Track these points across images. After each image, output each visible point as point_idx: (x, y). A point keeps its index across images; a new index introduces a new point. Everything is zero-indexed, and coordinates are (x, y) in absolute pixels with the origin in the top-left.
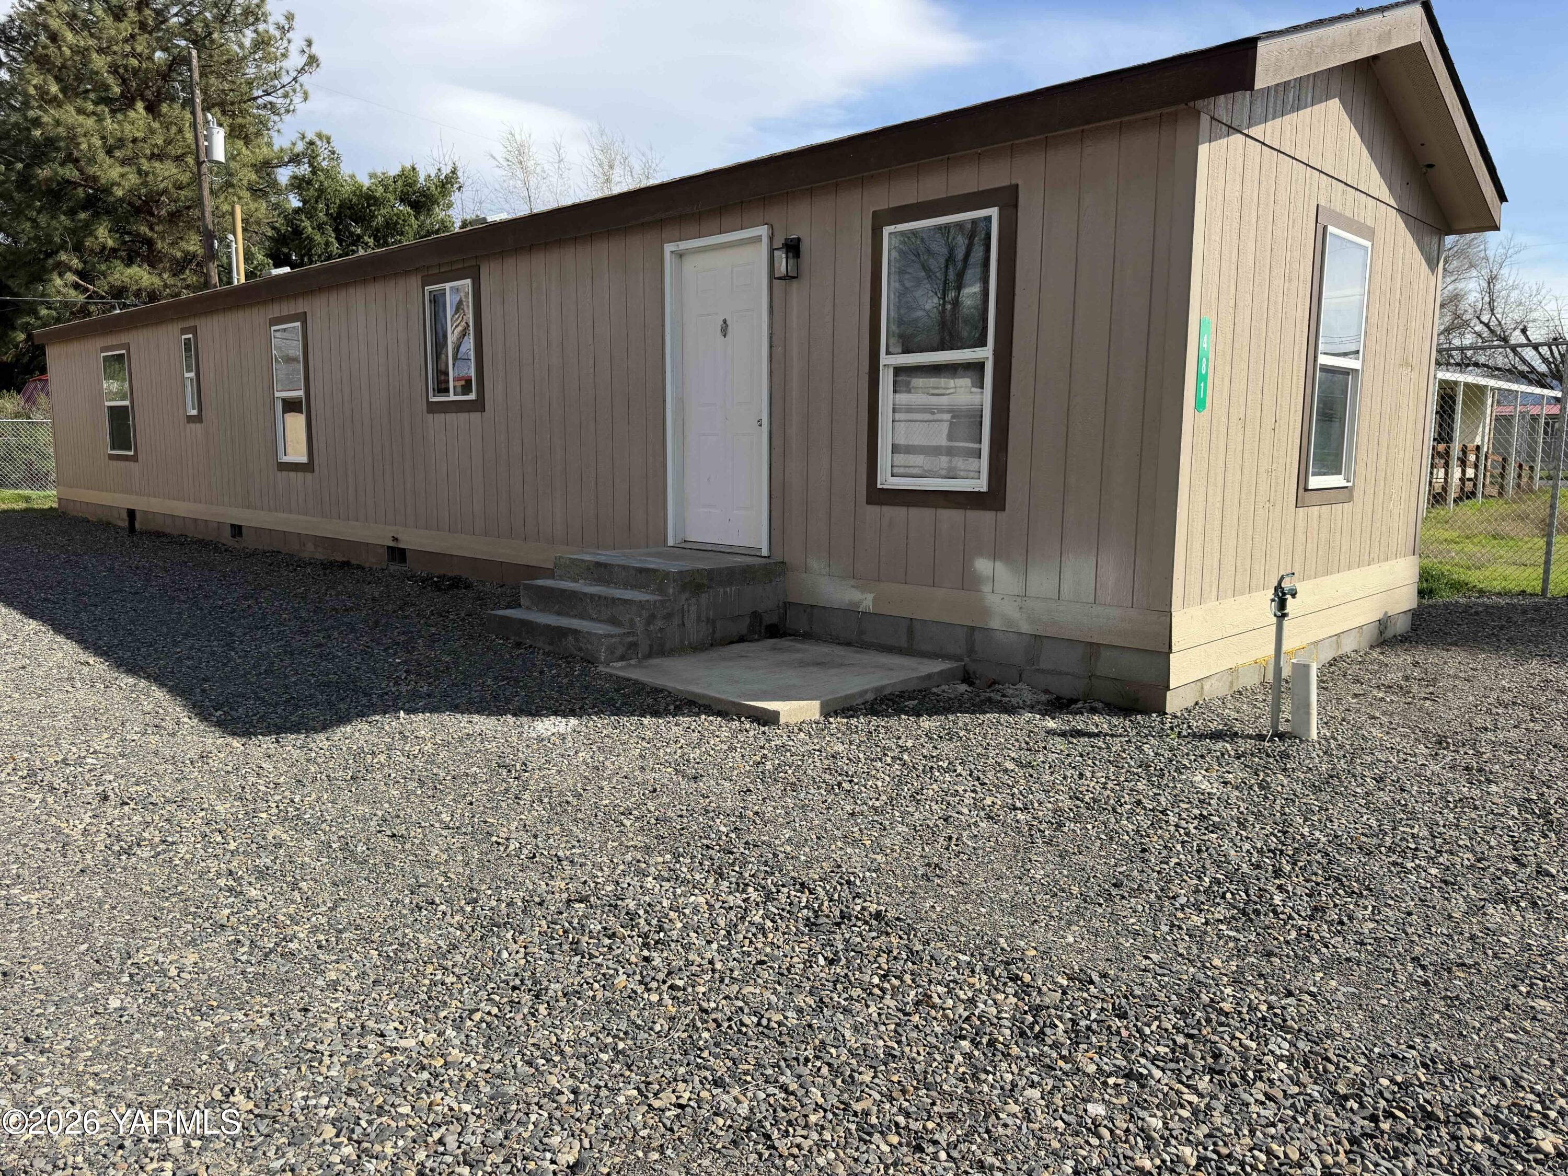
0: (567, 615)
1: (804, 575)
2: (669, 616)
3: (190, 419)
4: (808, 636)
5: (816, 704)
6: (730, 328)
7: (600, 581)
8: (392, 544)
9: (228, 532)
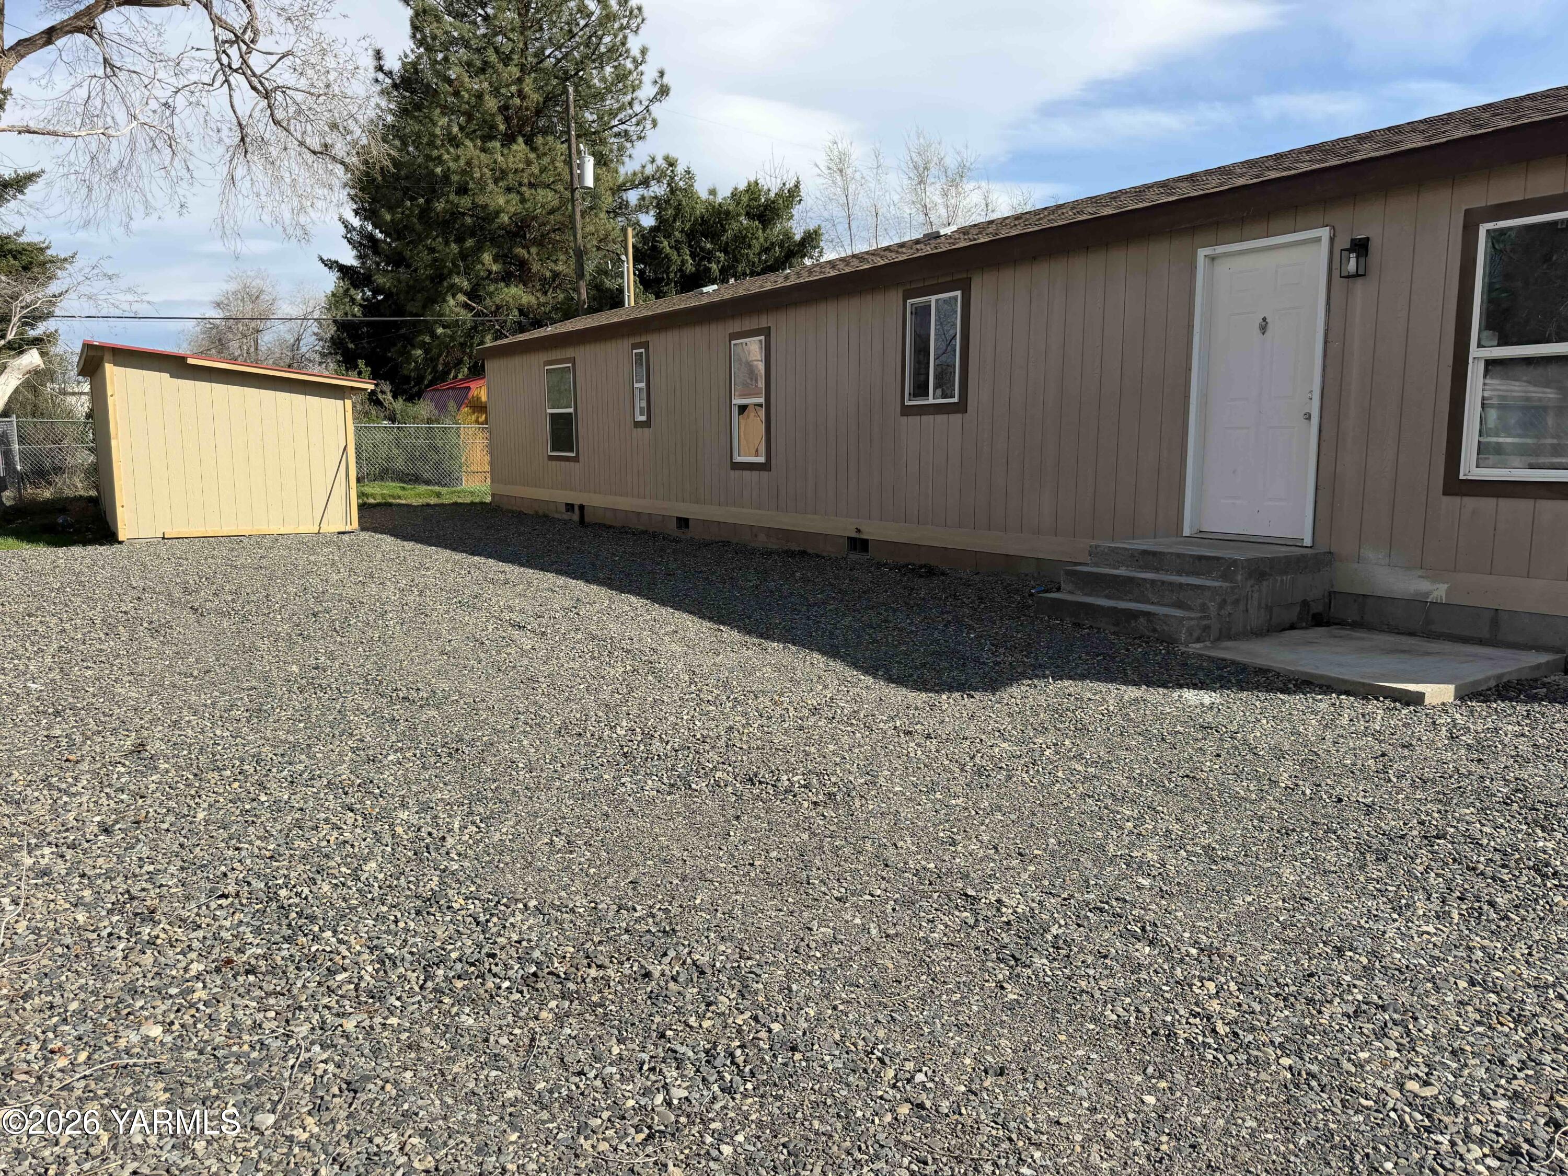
0: (1120, 599)
1: (1356, 566)
2: (1237, 602)
3: (638, 424)
4: (1356, 625)
5: (1451, 688)
6: (1270, 326)
7: (1145, 568)
8: (854, 535)
9: (673, 524)
